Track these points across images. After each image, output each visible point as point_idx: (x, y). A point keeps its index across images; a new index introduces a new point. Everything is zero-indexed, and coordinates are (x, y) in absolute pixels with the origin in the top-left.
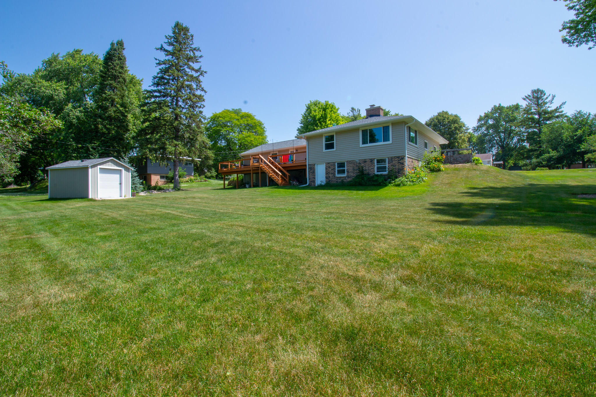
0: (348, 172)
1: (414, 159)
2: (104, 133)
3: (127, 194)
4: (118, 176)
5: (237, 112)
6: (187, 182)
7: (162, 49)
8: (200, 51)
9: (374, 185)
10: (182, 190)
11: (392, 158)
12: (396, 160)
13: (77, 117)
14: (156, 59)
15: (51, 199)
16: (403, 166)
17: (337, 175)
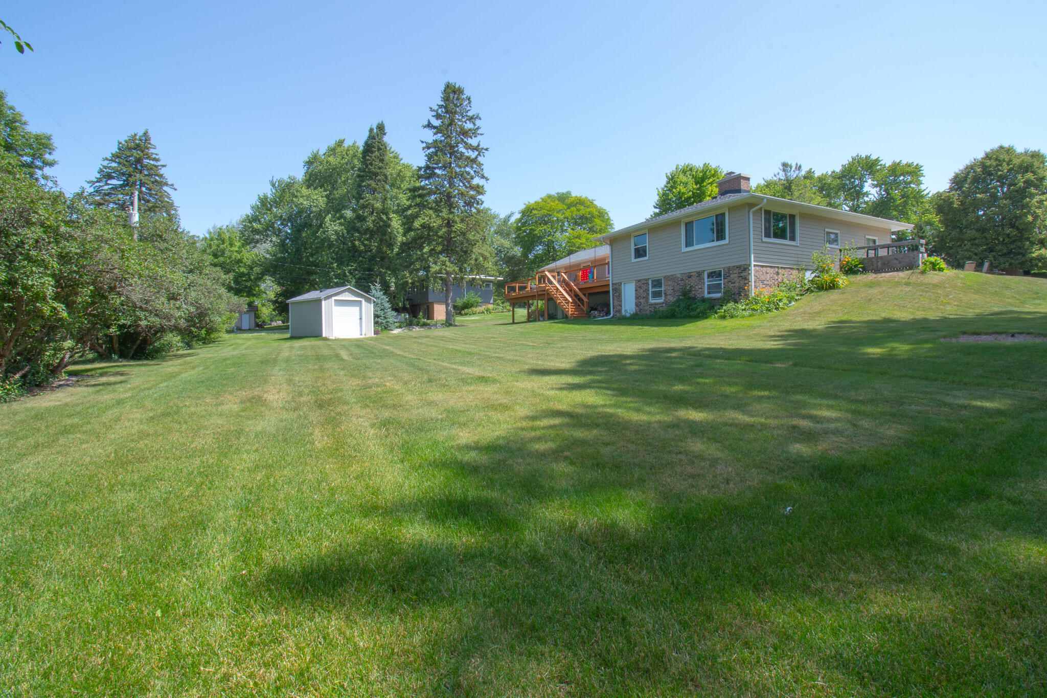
0: (666, 295)
1: (782, 268)
2: (362, 252)
3: (368, 331)
4: (358, 309)
5: (562, 198)
6: (483, 312)
7: (429, 125)
8: (480, 119)
9: (690, 317)
10: (456, 326)
11: (729, 268)
12: (735, 272)
13: (336, 231)
14: (422, 142)
15: (293, 338)
16: (746, 282)
17: (652, 301)
